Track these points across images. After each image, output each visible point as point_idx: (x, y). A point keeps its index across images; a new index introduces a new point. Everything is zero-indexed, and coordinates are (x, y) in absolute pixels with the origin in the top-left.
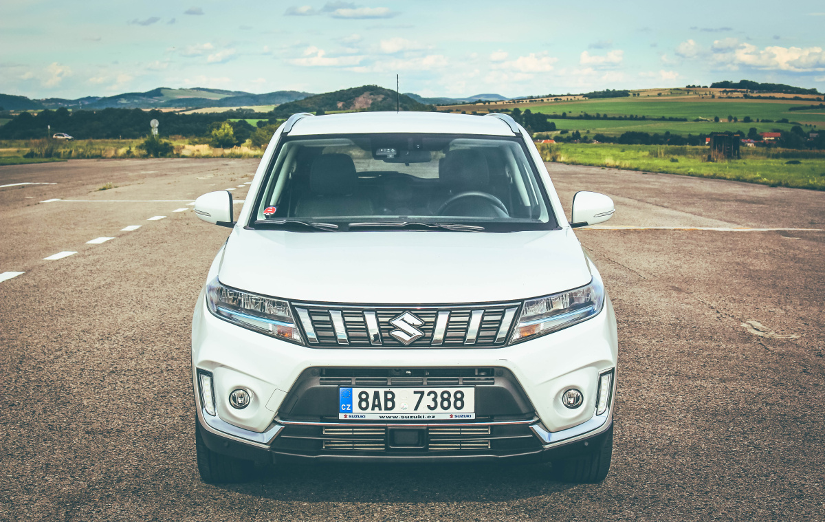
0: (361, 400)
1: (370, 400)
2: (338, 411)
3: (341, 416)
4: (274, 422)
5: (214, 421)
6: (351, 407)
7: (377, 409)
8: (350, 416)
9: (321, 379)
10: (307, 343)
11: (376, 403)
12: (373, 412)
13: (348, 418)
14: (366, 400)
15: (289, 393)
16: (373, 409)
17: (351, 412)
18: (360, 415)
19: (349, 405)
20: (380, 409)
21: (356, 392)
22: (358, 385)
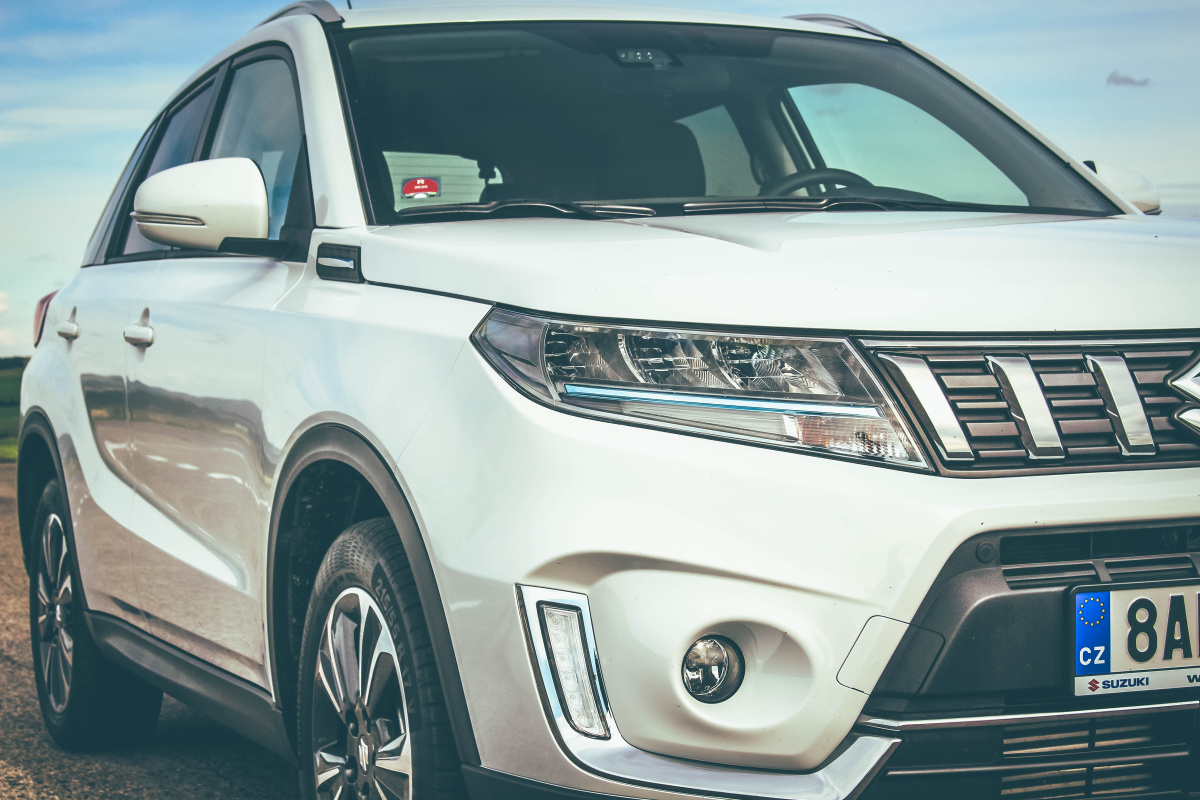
0: (1136, 628)
1: (1161, 627)
2: (1069, 669)
3: (1082, 686)
4: (859, 729)
5: (611, 757)
6: (1106, 656)
7: (1177, 653)
8: (1106, 684)
9: (1007, 573)
10: (942, 464)
11: (1177, 637)
12: (1167, 664)
13: (1100, 691)
14: (1148, 628)
15: (911, 624)
16: (1168, 656)
17: (1105, 669)
18: (1132, 677)
19: (1102, 649)
20: (1187, 654)
21: (1120, 602)
22: (1123, 583)
